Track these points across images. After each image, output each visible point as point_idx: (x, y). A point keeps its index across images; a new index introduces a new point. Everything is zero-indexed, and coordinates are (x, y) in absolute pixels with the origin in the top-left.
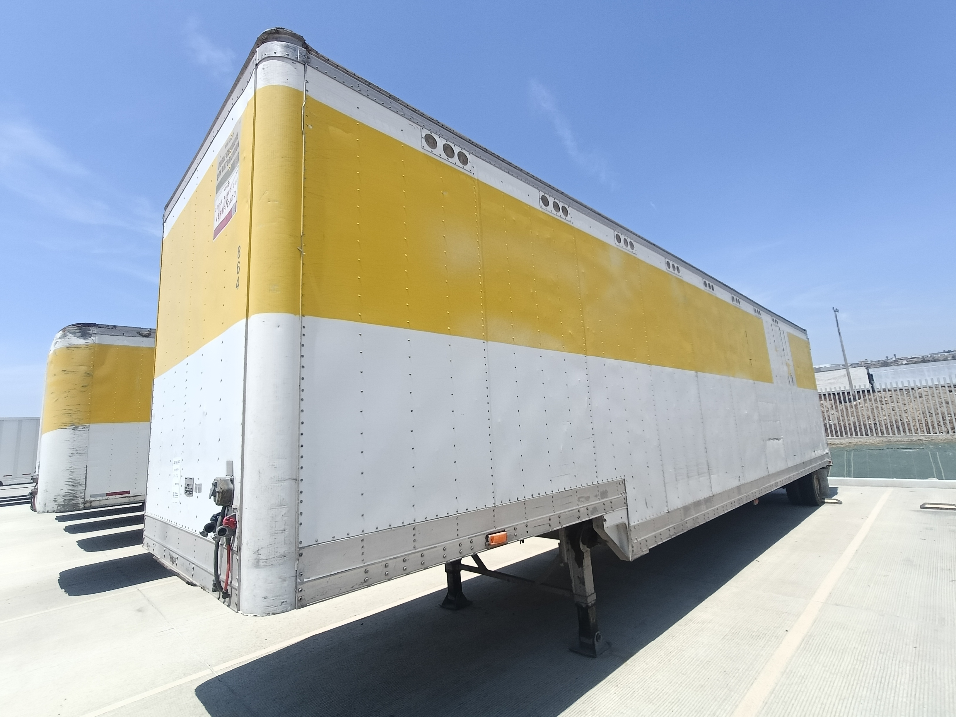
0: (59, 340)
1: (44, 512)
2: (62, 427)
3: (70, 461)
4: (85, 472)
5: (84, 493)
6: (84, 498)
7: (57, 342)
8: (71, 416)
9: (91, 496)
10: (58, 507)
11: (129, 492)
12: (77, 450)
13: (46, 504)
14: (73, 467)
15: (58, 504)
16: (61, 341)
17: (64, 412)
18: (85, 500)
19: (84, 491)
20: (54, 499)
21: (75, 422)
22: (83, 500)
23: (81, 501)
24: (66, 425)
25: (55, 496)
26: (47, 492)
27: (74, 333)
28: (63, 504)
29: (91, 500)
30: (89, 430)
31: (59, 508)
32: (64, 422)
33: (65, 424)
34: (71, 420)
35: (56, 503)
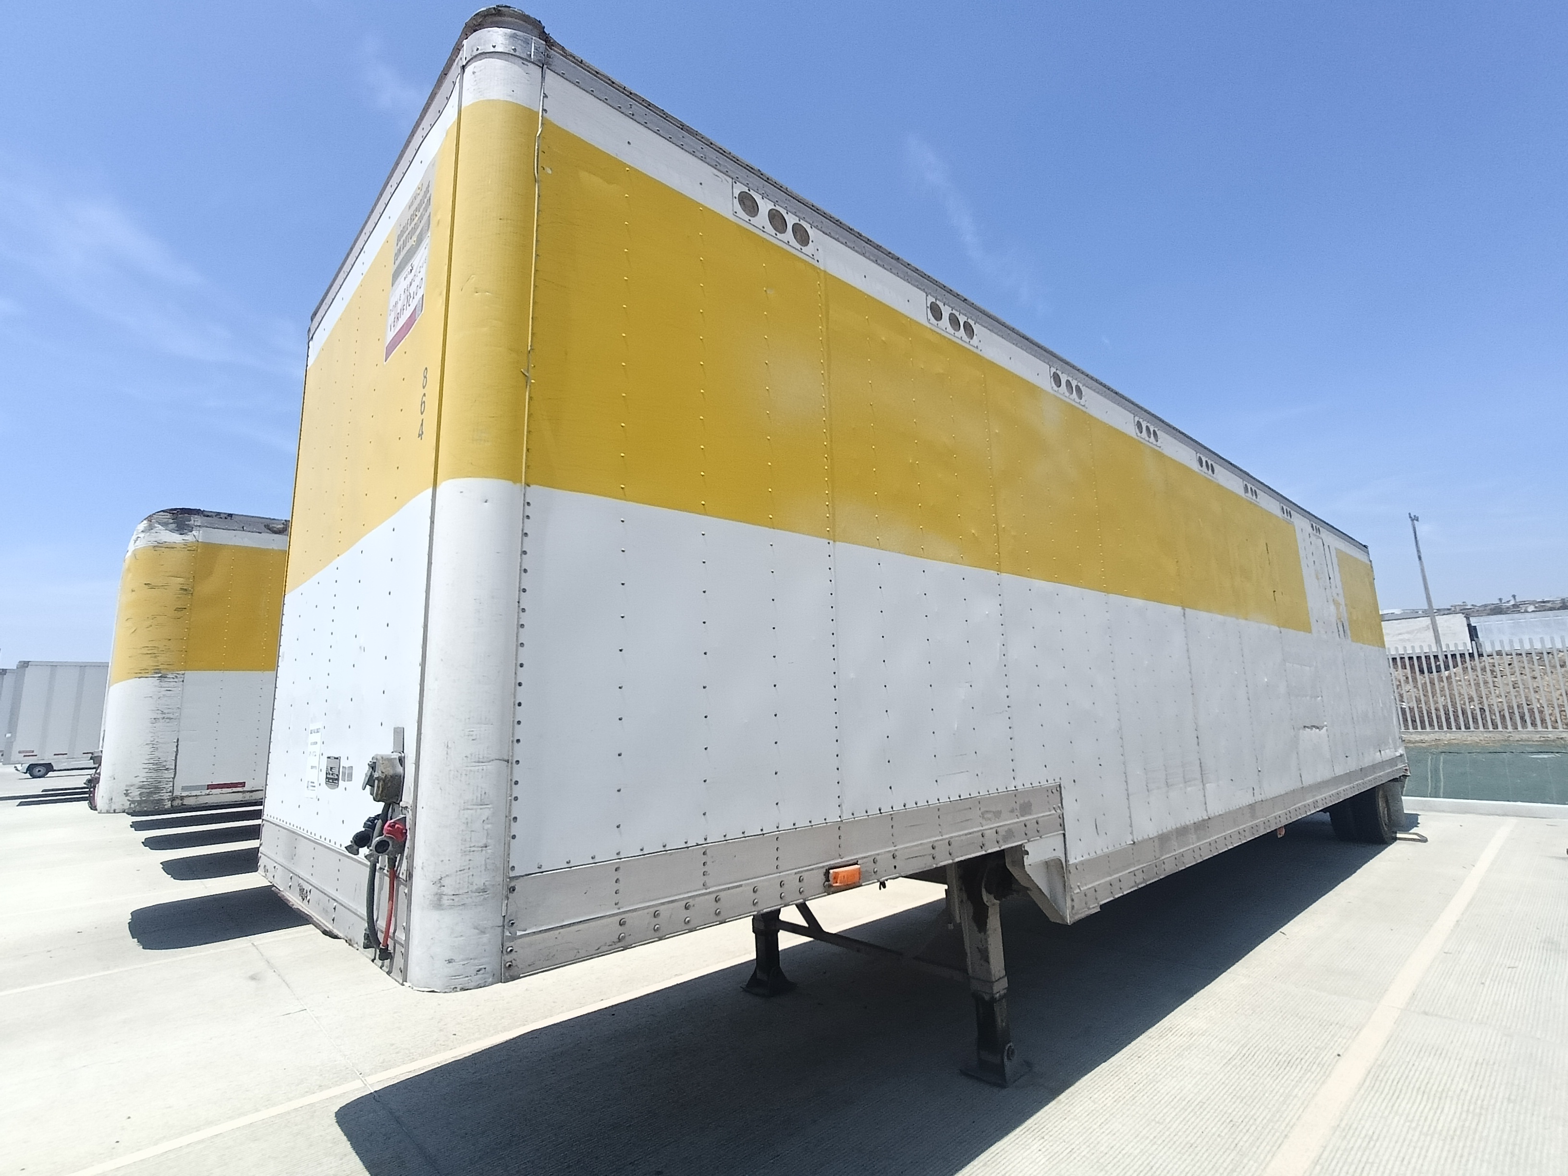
0: (142, 535)
1: (108, 812)
2: (140, 675)
3: (152, 731)
4: (175, 750)
5: (172, 783)
6: (172, 792)
7: (138, 537)
8: (155, 657)
9: (184, 789)
10: (130, 805)
11: (243, 784)
12: (163, 713)
13: (112, 799)
14: (156, 740)
15: (131, 799)
16: (144, 537)
17: (145, 651)
18: (174, 795)
19: (171, 780)
20: (125, 792)
21: (161, 667)
22: (170, 794)
23: (166, 796)
24: (147, 671)
25: (127, 786)
26: (114, 779)
27: (165, 524)
28: (139, 799)
29: (182, 795)
30: (183, 681)
31: (132, 806)
32: (144, 666)
33: (146, 669)
34: (157, 664)
35: (128, 798)
